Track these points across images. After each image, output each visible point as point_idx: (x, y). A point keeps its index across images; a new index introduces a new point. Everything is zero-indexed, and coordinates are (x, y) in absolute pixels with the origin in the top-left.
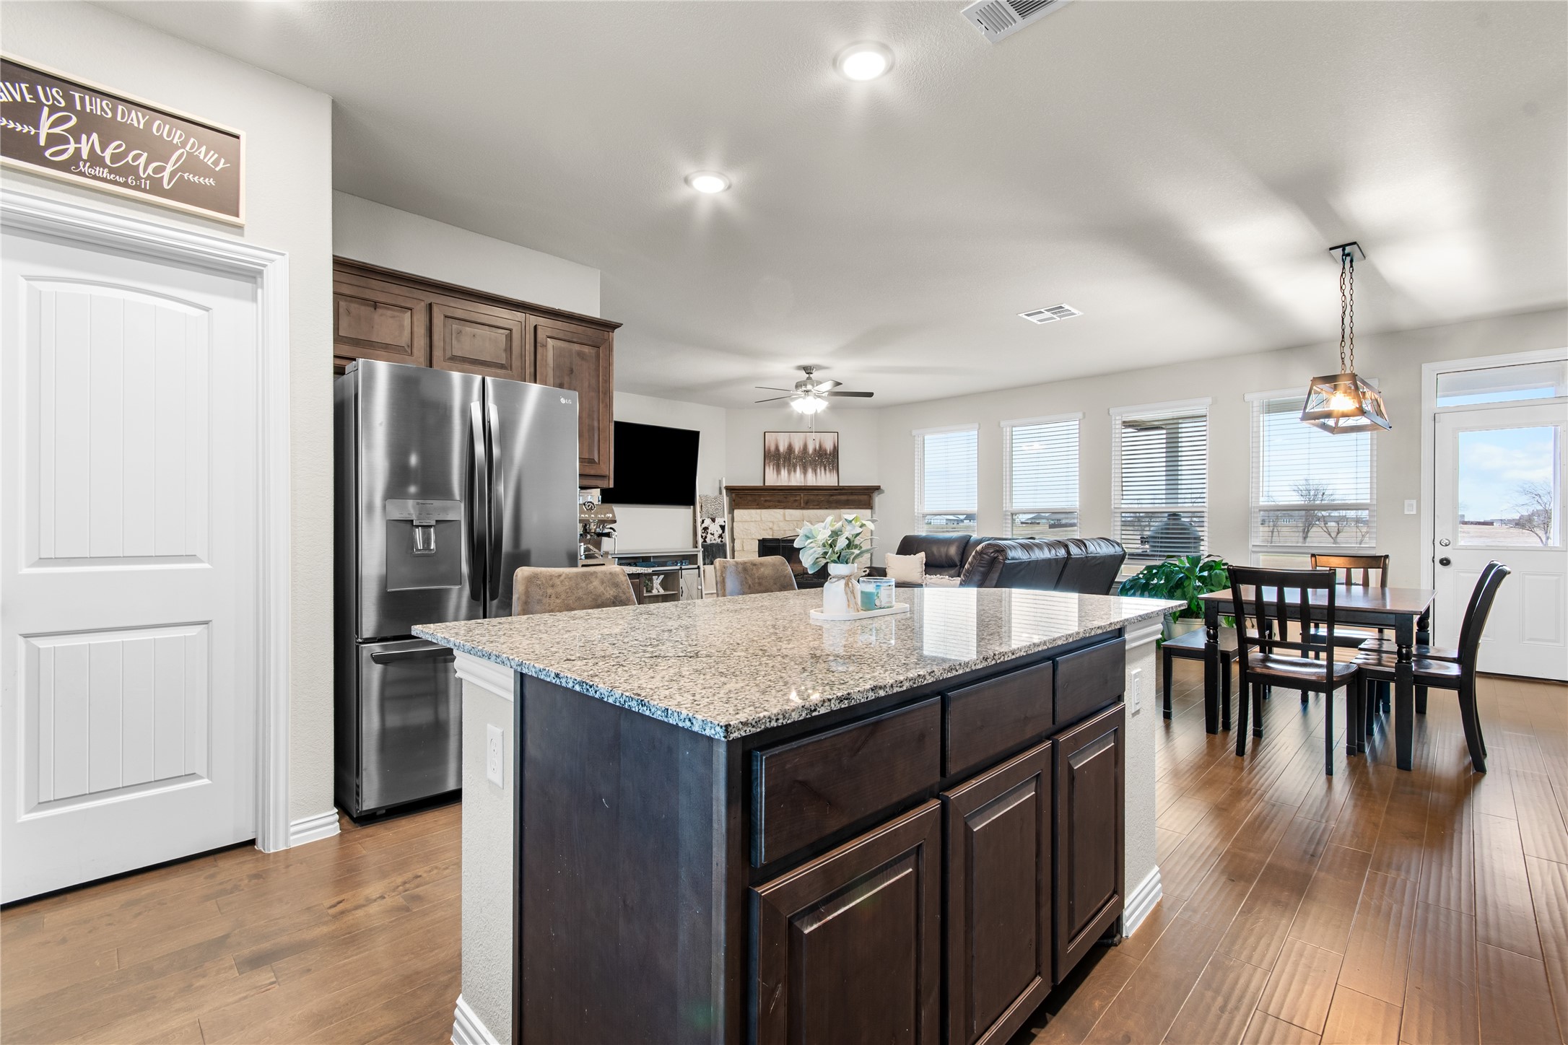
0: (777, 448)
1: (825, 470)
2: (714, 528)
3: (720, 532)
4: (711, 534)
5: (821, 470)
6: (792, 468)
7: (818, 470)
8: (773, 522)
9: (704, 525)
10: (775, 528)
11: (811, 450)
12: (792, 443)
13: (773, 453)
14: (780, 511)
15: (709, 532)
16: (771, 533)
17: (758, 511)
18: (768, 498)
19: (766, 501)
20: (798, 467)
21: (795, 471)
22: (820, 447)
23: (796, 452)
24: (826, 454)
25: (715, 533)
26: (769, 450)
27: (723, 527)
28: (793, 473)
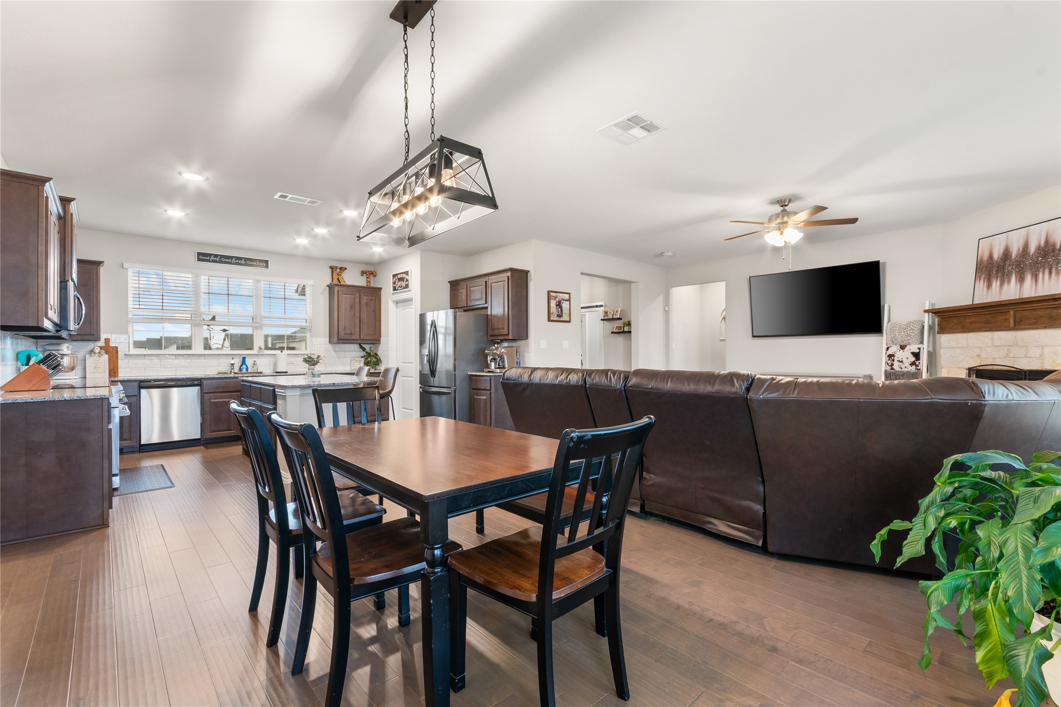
0: (991, 256)
1: (1050, 273)
2: (906, 356)
3: (913, 359)
4: (899, 361)
5: (1043, 274)
6: (1004, 277)
7: (1041, 275)
8: (980, 347)
9: (889, 352)
11: (1032, 249)
12: (1010, 245)
13: (985, 264)
15: (896, 359)
17: (965, 335)
18: (973, 319)
19: (971, 323)
20: (1014, 275)
21: (1009, 282)
22: (1047, 242)
23: (1014, 256)
25: (905, 360)
26: (982, 260)
27: (917, 355)
28: (1006, 284)
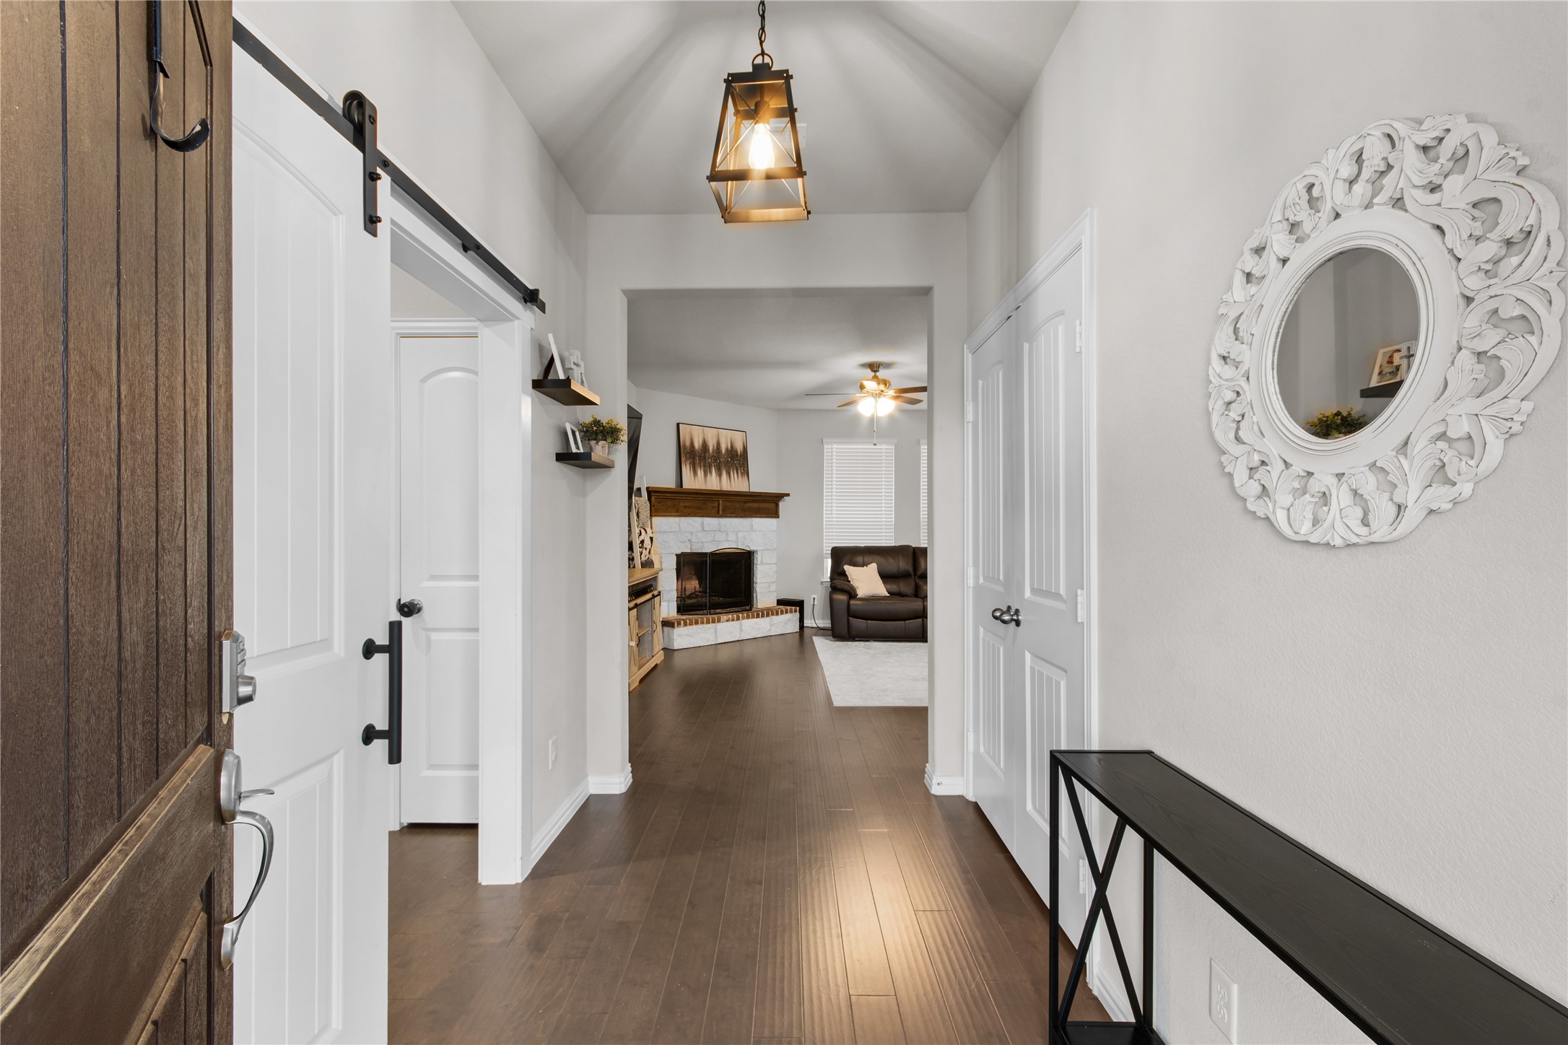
0: (691, 444)
1: (737, 473)
2: (647, 541)
4: (645, 548)
5: (734, 473)
6: (707, 469)
7: (732, 473)
8: (692, 533)
10: (694, 539)
11: (724, 450)
12: (706, 439)
13: (687, 449)
14: (698, 520)
15: (644, 546)
16: (689, 547)
17: (677, 519)
18: (687, 504)
19: (685, 507)
20: (713, 468)
21: (711, 472)
22: (732, 446)
23: (711, 451)
24: (737, 455)
25: (648, 547)
26: (685, 445)
27: (652, 540)
28: (709, 475)
